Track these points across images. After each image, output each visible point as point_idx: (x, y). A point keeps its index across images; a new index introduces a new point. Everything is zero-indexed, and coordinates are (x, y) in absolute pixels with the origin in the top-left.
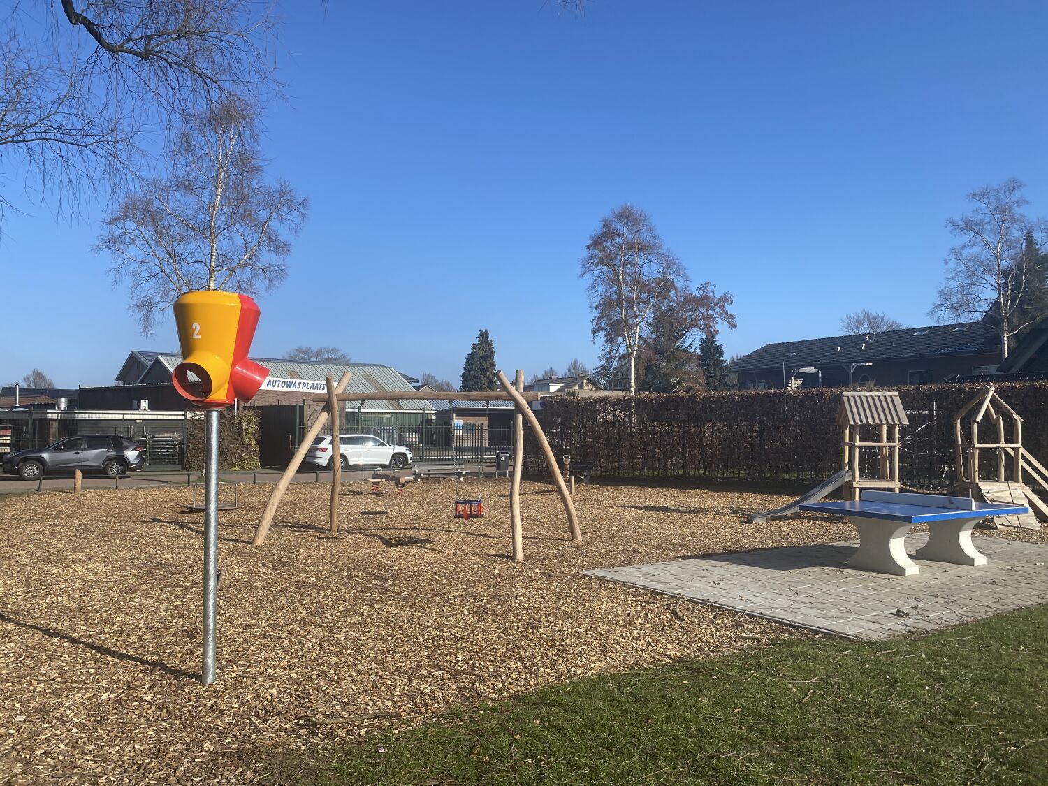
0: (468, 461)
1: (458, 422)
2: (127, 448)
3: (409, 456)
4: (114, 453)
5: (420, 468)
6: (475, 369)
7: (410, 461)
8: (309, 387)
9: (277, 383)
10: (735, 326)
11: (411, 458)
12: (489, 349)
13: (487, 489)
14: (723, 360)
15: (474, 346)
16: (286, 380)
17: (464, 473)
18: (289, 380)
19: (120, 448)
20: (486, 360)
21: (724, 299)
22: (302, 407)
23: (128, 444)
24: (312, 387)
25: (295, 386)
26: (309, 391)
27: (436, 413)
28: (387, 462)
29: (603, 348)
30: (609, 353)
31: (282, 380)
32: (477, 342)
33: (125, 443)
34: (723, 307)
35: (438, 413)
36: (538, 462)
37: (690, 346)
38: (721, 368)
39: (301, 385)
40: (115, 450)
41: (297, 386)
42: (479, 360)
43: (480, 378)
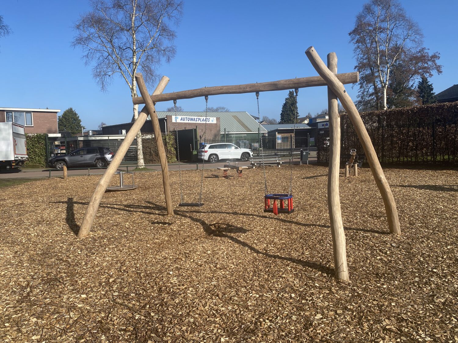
0: (284, 156)
1: (278, 136)
2: (106, 153)
3: (251, 154)
4: (100, 156)
5: (255, 160)
6: (287, 111)
7: (251, 156)
8: (202, 120)
9: (186, 119)
10: (441, 72)
11: (252, 155)
12: (294, 100)
13: (295, 172)
14: (433, 93)
15: (286, 99)
16: (190, 117)
17: (281, 163)
18: (191, 117)
19: (103, 154)
20: (292, 106)
21: (435, 57)
22: (195, 130)
23: (106, 151)
24: (203, 120)
25: (194, 120)
26: (202, 122)
27: (268, 133)
28: (239, 157)
29: (359, 90)
30: (363, 93)
31: (188, 117)
32: (288, 97)
33: (105, 151)
34: (434, 61)
35: (269, 133)
36: (327, 155)
37: (412, 86)
38: (432, 98)
39: (198, 119)
40: (100, 155)
41: (196, 120)
42: (289, 106)
43: (290, 115)
